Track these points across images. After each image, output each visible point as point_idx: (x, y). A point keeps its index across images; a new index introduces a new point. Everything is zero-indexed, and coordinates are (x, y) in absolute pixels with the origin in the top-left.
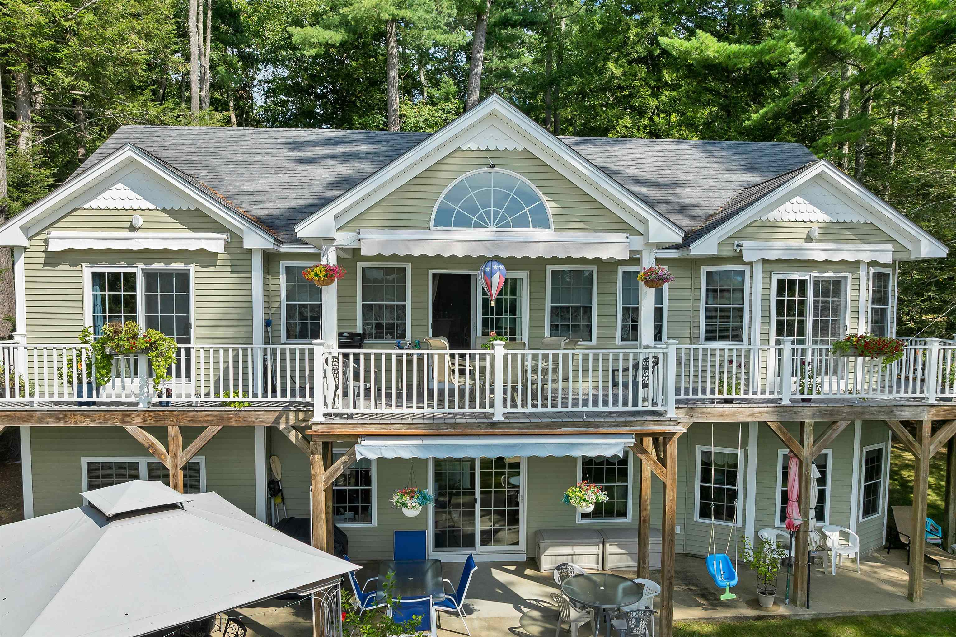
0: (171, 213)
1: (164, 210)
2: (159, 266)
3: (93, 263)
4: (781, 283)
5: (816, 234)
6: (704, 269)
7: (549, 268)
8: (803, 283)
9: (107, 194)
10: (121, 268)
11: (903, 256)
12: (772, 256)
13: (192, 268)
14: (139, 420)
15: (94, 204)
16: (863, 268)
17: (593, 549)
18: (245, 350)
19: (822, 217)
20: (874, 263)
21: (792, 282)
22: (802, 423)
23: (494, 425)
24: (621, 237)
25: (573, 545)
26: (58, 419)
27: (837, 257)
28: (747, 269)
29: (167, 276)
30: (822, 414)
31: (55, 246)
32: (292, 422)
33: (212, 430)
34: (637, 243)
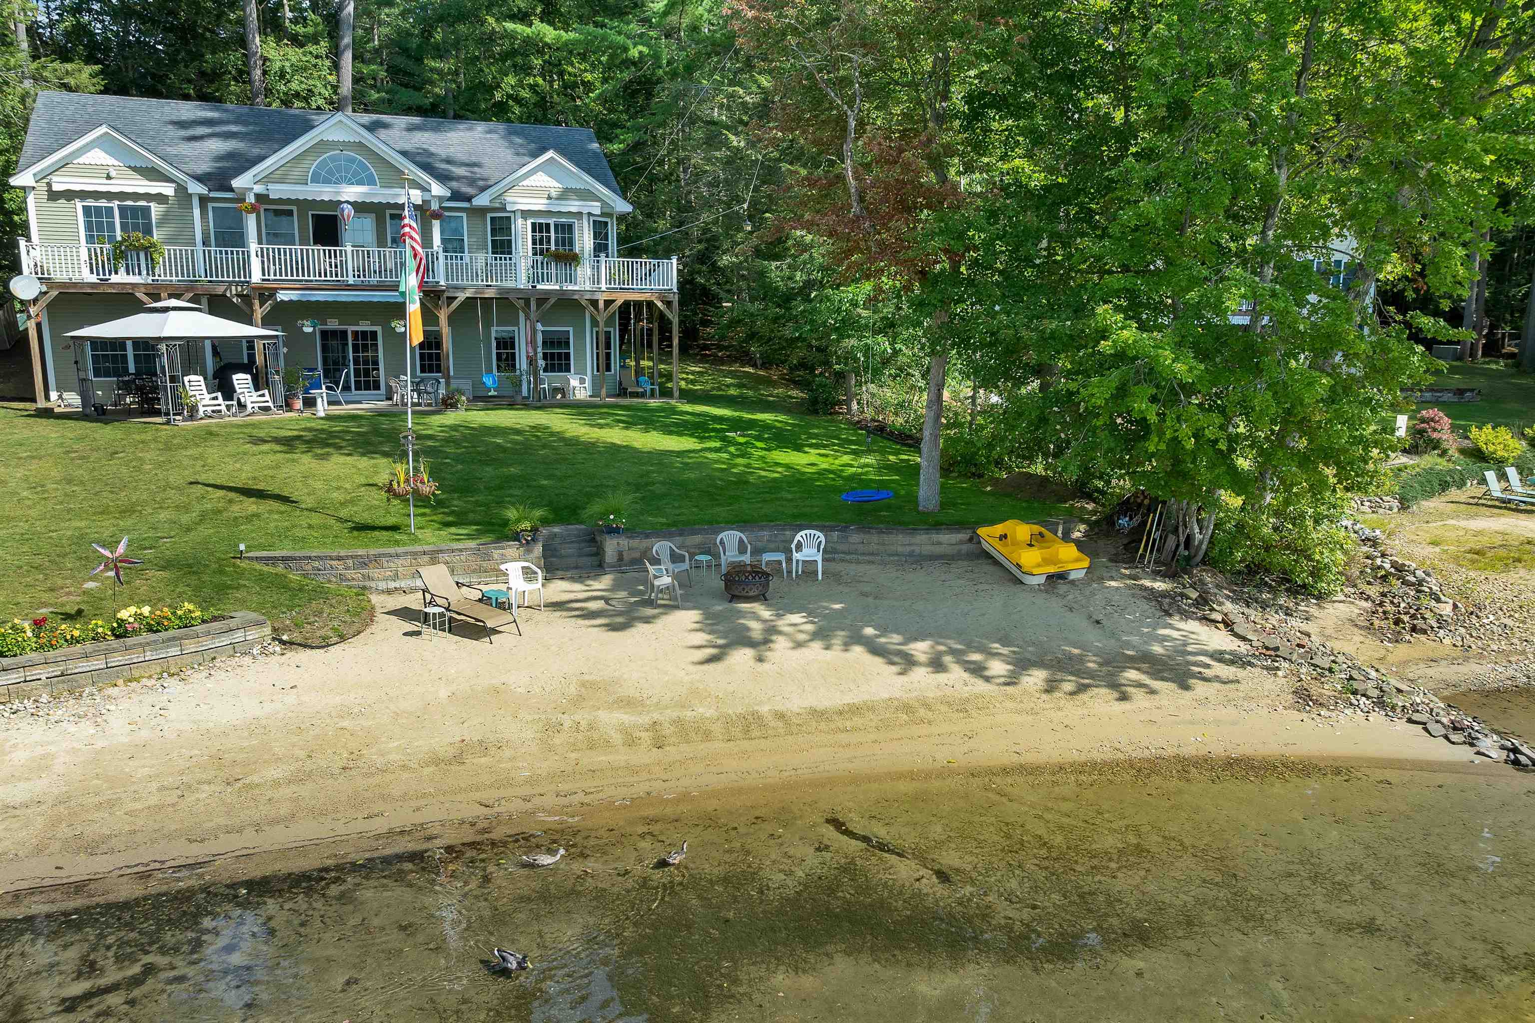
0: (134, 169)
1: (129, 167)
2: (129, 203)
3: (84, 199)
4: (534, 225)
5: (554, 195)
6: (489, 216)
7: (388, 212)
8: (548, 225)
9: (89, 154)
10: (103, 203)
11: (606, 210)
12: (527, 208)
13: (152, 205)
14: (143, 290)
15: (79, 160)
16: (585, 217)
18: (192, 251)
19: (556, 184)
20: (591, 214)
21: (541, 224)
22: (529, 300)
24: (418, 192)
26: (92, 288)
27: (567, 210)
28: (511, 215)
29: (134, 209)
30: (540, 294)
31: (56, 187)
32: (234, 292)
33: (188, 296)
34: (427, 197)
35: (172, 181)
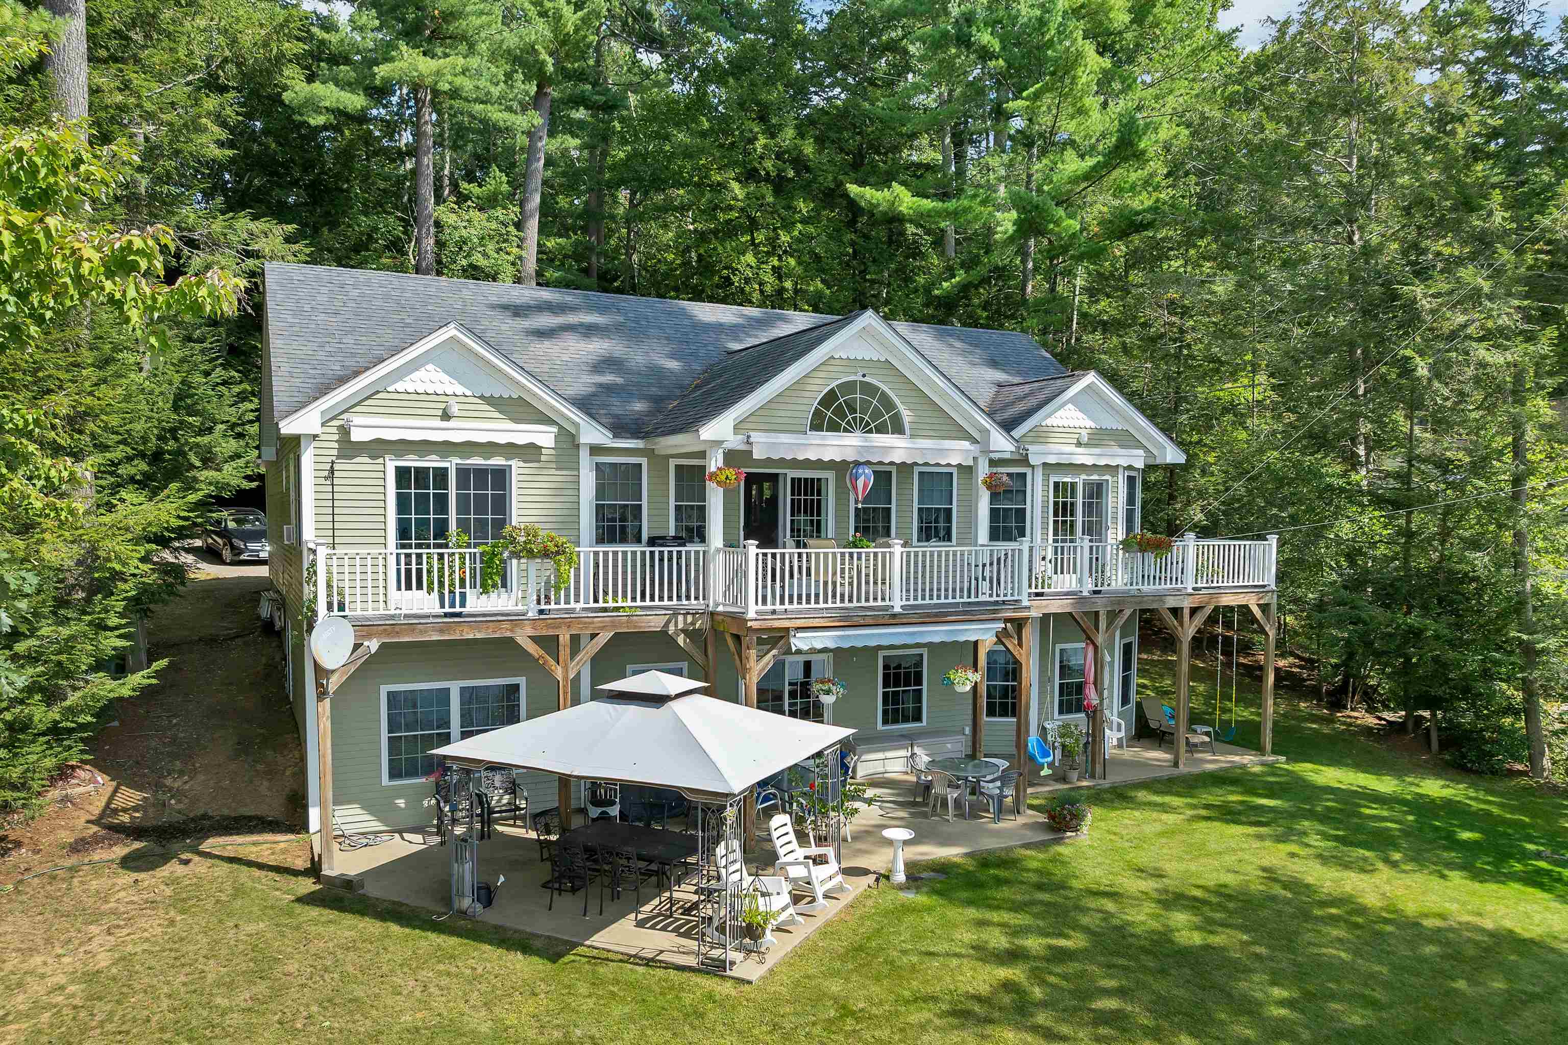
0: (490, 400)
1: (482, 397)
2: (477, 461)
3: (399, 455)
4: (1056, 485)
5: (1085, 440)
8: (1073, 485)
9: (417, 375)
10: (432, 462)
11: (1151, 462)
12: (1052, 460)
13: (515, 464)
14: (527, 630)
15: (400, 386)
16: (1121, 470)
17: (903, 753)
19: (1089, 424)
20: (1130, 468)
21: (1065, 485)
22: (1097, 614)
23: (894, 616)
25: (883, 750)
27: (1102, 462)
28: (1028, 471)
29: (481, 472)
30: (1112, 603)
31: (357, 435)
32: (680, 626)
33: (604, 637)
35: (549, 421)
